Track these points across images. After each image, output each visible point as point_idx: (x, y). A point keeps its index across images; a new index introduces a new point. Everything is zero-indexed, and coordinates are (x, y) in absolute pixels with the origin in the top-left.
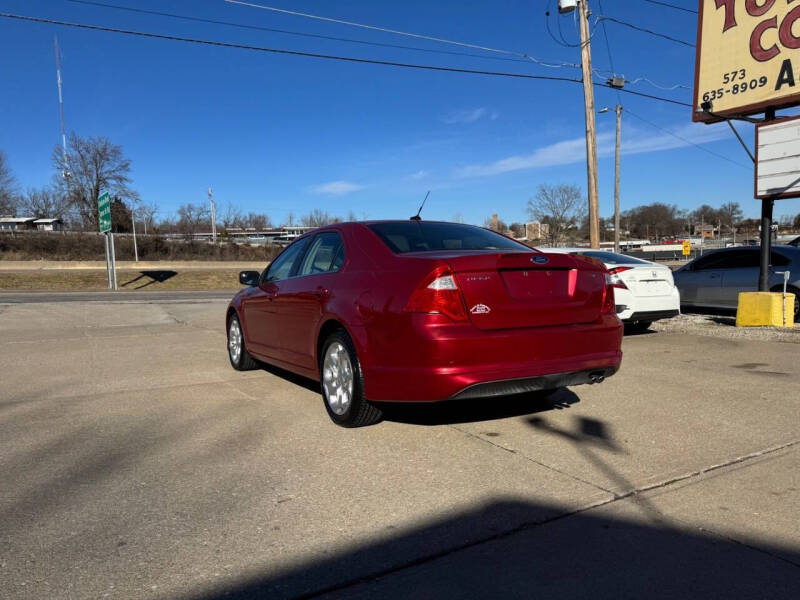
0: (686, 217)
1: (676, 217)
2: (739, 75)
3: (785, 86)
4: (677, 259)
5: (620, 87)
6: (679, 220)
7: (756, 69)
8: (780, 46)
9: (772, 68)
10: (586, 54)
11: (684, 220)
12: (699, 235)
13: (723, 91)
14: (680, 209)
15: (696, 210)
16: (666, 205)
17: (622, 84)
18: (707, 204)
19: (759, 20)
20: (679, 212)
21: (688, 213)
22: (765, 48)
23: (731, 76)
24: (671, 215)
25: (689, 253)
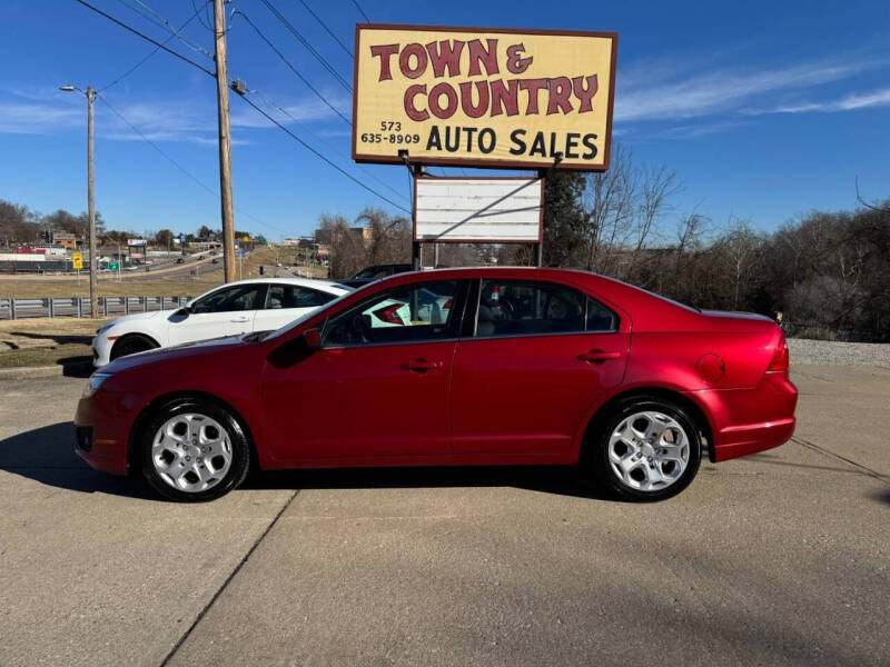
0: (38, 222)
1: (27, 220)
2: (395, 126)
3: (434, 148)
4: (41, 272)
5: (241, 93)
6: (31, 224)
7: (410, 127)
8: (429, 112)
9: (423, 129)
10: (221, 45)
11: (37, 225)
12: (58, 245)
13: (382, 138)
14: (31, 211)
15: (51, 214)
16: (13, 203)
17: (244, 91)
18: (64, 209)
19: (411, 82)
20: (31, 215)
21: (41, 218)
22: (418, 110)
23: (388, 126)
24: (20, 217)
25: (81, 267)
